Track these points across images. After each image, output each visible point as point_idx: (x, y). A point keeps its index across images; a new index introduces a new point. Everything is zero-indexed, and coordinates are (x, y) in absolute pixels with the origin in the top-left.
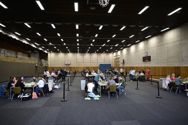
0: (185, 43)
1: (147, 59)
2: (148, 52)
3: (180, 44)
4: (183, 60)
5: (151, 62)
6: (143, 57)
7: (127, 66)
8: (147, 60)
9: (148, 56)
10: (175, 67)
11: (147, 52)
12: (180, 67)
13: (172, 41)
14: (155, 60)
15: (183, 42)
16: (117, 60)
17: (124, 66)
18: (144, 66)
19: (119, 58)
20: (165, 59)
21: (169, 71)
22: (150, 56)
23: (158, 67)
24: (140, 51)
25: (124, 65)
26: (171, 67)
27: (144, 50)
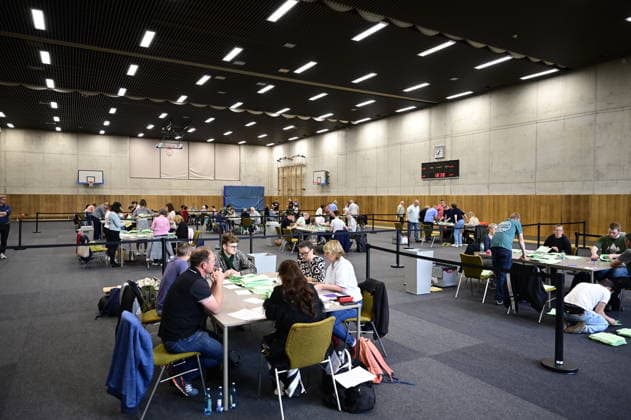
0: (611, 124)
1: (442, 169)
2: (448, 148)
3: (591, 124)
4: (598, 176)
5: (461, 179)
6: (424, 165)
7: (344, 195)
8: (444, 174)
9: (448, 159)
10: (569, 196)
11: (444, 148)
12: (588, 196)
13: (558, 113)
14: (480, 175)
15: (602, 118)
16: (291, 172)
17: (325, 194)
18: (427, 194)
19: (302, 166)
20: (524, 170)
21: (542, 209)
22: (458, 161)
23: (494, 197)
24: (406, 143)
25: (328, 192)
26: (548, 197)
27: (430, 139)
